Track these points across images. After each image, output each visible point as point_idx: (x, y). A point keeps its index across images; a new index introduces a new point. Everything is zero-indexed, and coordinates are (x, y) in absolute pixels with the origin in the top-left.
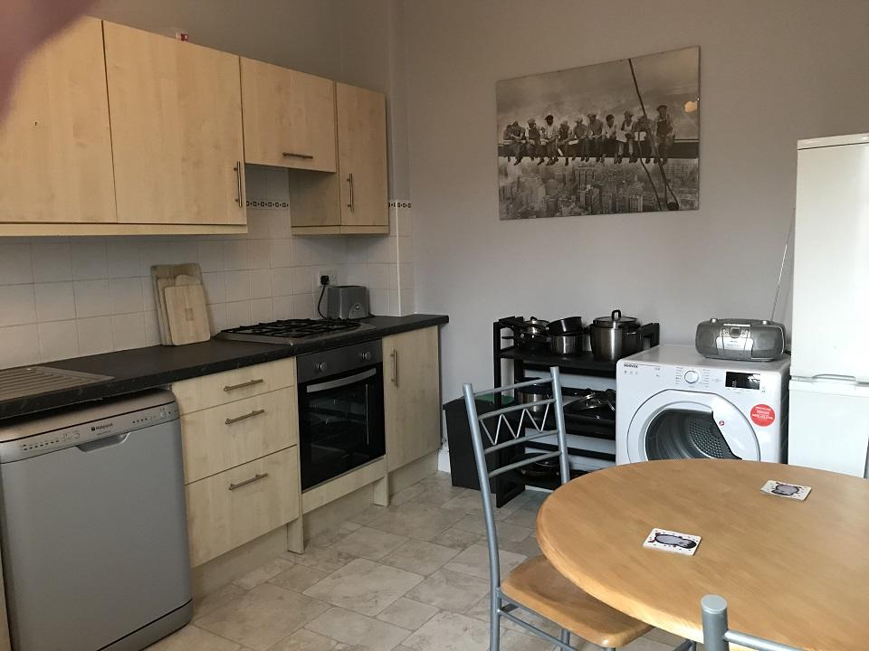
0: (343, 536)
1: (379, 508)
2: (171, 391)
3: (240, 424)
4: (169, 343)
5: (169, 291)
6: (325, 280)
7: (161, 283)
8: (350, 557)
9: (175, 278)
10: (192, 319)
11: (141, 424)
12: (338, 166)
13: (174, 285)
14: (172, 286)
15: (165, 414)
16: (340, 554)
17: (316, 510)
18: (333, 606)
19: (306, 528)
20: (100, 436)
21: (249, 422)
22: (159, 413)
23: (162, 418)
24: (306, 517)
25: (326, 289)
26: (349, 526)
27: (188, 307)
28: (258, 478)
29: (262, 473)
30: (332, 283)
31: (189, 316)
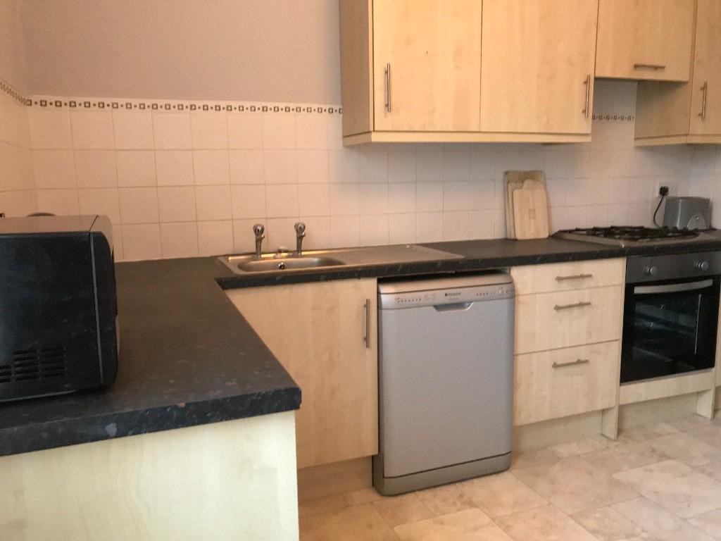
0: (659, 435)
1: (701, 418)
2: (510, 273)
3: (566, 312)
4: (513, 237)
5: (517, 193)
6: (664, 191)
7: (510, 186)
8: (664, 457)
9: (523, 182)
10: (534, 218)
11: (482, 297)
12: (691, 74)
13: (521, 188)
14: (519, 188)
15: (503, 292)
16: (653, 451)
17: (633, 404)
18: (641, 496)
19: (621, 418)
20: (451, 302)
21: (576, 311)
22: (498, 290)
23: (500, 295)
24: (622, 408)
25: (664, 200)
26: (666, 428)
27: (531, 207)
28: (579, 362)
29: (583, 359)
30: (671, 194)
31: (532, 216)
